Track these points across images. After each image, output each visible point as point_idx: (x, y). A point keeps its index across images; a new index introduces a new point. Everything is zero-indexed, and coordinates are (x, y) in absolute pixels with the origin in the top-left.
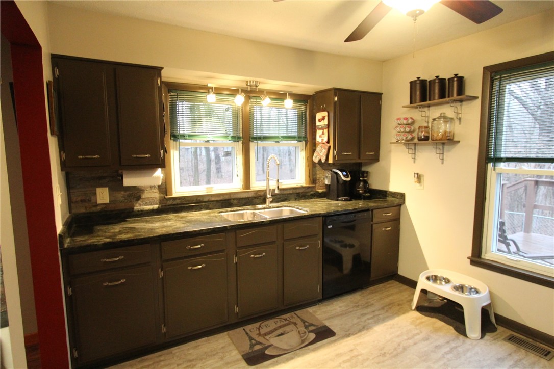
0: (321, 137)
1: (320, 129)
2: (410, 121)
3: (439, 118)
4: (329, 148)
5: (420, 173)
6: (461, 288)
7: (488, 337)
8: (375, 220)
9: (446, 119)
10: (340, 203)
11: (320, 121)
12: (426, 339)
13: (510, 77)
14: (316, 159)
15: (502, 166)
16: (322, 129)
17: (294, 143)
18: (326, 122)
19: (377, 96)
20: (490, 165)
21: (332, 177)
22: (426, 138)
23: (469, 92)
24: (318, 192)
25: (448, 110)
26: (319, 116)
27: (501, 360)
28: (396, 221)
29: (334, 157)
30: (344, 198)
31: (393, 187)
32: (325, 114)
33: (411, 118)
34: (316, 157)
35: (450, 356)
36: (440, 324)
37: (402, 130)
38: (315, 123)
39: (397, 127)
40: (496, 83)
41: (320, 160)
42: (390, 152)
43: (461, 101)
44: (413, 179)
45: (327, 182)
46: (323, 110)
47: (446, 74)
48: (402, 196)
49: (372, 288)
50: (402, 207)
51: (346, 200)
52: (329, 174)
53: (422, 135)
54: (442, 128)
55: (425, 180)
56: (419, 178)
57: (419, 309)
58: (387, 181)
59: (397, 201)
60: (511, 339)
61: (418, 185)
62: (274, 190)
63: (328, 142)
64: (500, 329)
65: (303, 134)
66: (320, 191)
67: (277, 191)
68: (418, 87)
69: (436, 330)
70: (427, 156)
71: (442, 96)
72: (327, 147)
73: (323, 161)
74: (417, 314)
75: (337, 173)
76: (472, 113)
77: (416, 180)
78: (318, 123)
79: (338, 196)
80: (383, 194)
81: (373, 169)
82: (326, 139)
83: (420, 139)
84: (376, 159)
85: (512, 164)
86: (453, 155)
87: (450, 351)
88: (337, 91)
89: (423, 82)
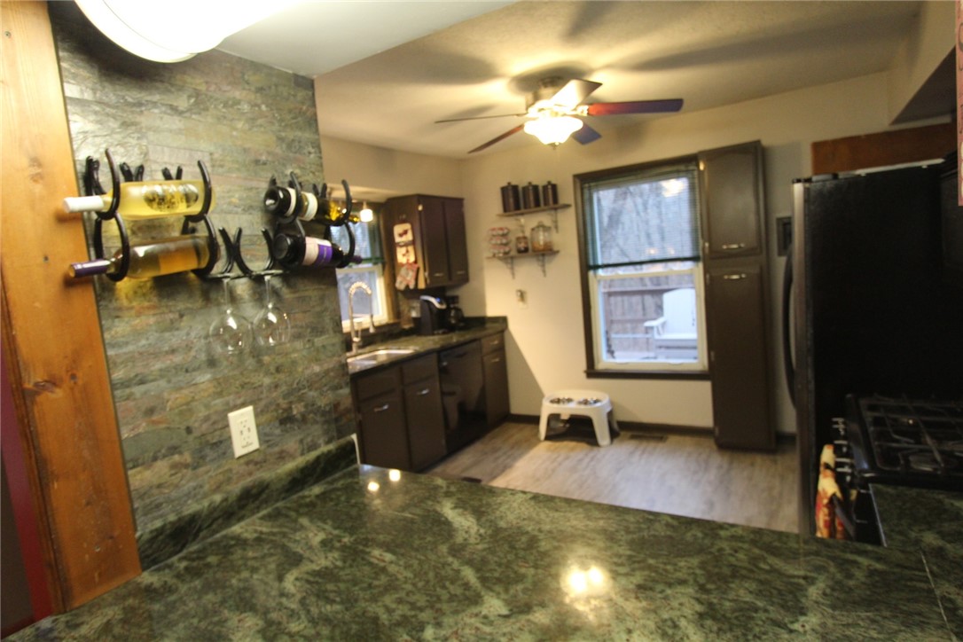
0: (405, 256)
1: (401, 246)
2: (506, 231)
3: (538, 227)
4: (418, 269)
5: (523, 289)
6: (586, 402)
7: (615, 441)
8: (485, 351)
9: (546, 229)
10: (436, 338)
11: (401, 235)
12: (567, 458)
13: (597, 186)
14: (400, 285)
15: (601, 272)
16: (406, 245)
17: (368, 268)
18: (409, 237)
19: (458, 203)
20: (591, 273)
21: (422, 307)
22: (526, 250)
23: (563, 200)
24: (404, 329)
25: (545, 218)
26: (398, 229)
27: (632, 453)
28: (501, 350)
29: (426, 280)
30: (440, 332)
31: (492, 311)
32: (407, 226)
33: (506, 228)
34: (401, 283)
35: (593, 463)
36: (572, 444)
37: (499, 242)
38: (393, 239)
39: (491, 239)
40: (586, 191)
41: (407, 286)
42: (481, 269)
43: (556, 209)
44: (515, 298)
45: (414, 314)
46: (404, 222)
47: (540, 181)
48: (504, 320)
49: (489, 435)
50: (506, 333)
51: (444, 333)
52: (416, 304)
53: (522, 246)
54: (541, 238)
55: (529, 297)
56: (522, 296)
57: (548, 438)
58: (483, 305)
59: (498, 326)
60: (633, 437)
61: (521, 304)
62: (367, 330)
63: (416, 262)
64: (622, 433)
65: (378, 254)
66: (407, 327)
67: (372, 330)
68: (511, 193)
69: (572, 449)
70: (528, 270)
71: (537, 204)
72: (415, 269)
73: (412, 286)
74: (548, 443)
75: (429, 303)
76: (568, 220)
77: (519, 298)
78: (398, 239)
79: (434, 329)
80: (482, 321)
81: (463, 293)
82: (412, 259)
83: (520, 251)
84: (465, 279)
85: (610, 269)
86: (554, 265)
87: (592, 459)
88: (421, 198)
89: (515, 188)
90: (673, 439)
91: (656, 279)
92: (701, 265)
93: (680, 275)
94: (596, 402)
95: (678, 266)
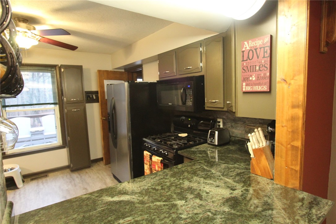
7: (25, 184)
27: (38, 185)
64: (26, 180)
87: (20, 195)
90: (51, 175)
91: (36, 112)
92: (58, 106)
93: (50, 110)
94: (11, 169)
95: (49, 106)
